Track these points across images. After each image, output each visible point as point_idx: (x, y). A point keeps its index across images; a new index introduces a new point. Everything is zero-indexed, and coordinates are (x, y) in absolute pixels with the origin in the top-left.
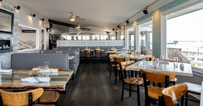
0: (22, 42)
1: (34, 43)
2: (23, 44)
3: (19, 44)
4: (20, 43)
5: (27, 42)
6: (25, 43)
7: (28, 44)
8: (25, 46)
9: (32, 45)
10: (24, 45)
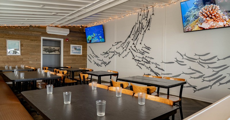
0: (185, 57)
1: (216, 58)
2: (186, 62)
3: (177, 61)
4: (180, 58)
5: (197, 57)
6: (191, 59)
7: (199, 63)
8: (190, 68)
9: (210, 65)
10: (189, 64)
